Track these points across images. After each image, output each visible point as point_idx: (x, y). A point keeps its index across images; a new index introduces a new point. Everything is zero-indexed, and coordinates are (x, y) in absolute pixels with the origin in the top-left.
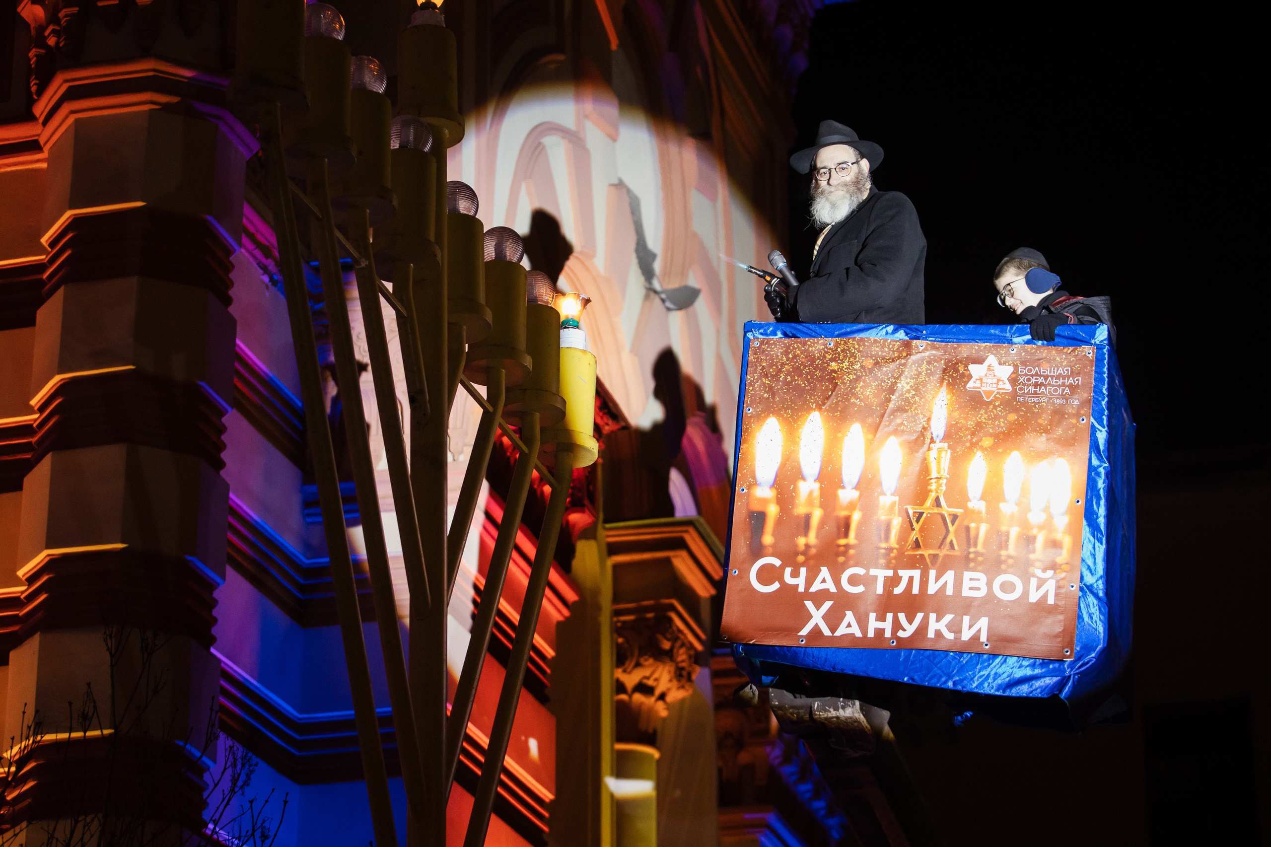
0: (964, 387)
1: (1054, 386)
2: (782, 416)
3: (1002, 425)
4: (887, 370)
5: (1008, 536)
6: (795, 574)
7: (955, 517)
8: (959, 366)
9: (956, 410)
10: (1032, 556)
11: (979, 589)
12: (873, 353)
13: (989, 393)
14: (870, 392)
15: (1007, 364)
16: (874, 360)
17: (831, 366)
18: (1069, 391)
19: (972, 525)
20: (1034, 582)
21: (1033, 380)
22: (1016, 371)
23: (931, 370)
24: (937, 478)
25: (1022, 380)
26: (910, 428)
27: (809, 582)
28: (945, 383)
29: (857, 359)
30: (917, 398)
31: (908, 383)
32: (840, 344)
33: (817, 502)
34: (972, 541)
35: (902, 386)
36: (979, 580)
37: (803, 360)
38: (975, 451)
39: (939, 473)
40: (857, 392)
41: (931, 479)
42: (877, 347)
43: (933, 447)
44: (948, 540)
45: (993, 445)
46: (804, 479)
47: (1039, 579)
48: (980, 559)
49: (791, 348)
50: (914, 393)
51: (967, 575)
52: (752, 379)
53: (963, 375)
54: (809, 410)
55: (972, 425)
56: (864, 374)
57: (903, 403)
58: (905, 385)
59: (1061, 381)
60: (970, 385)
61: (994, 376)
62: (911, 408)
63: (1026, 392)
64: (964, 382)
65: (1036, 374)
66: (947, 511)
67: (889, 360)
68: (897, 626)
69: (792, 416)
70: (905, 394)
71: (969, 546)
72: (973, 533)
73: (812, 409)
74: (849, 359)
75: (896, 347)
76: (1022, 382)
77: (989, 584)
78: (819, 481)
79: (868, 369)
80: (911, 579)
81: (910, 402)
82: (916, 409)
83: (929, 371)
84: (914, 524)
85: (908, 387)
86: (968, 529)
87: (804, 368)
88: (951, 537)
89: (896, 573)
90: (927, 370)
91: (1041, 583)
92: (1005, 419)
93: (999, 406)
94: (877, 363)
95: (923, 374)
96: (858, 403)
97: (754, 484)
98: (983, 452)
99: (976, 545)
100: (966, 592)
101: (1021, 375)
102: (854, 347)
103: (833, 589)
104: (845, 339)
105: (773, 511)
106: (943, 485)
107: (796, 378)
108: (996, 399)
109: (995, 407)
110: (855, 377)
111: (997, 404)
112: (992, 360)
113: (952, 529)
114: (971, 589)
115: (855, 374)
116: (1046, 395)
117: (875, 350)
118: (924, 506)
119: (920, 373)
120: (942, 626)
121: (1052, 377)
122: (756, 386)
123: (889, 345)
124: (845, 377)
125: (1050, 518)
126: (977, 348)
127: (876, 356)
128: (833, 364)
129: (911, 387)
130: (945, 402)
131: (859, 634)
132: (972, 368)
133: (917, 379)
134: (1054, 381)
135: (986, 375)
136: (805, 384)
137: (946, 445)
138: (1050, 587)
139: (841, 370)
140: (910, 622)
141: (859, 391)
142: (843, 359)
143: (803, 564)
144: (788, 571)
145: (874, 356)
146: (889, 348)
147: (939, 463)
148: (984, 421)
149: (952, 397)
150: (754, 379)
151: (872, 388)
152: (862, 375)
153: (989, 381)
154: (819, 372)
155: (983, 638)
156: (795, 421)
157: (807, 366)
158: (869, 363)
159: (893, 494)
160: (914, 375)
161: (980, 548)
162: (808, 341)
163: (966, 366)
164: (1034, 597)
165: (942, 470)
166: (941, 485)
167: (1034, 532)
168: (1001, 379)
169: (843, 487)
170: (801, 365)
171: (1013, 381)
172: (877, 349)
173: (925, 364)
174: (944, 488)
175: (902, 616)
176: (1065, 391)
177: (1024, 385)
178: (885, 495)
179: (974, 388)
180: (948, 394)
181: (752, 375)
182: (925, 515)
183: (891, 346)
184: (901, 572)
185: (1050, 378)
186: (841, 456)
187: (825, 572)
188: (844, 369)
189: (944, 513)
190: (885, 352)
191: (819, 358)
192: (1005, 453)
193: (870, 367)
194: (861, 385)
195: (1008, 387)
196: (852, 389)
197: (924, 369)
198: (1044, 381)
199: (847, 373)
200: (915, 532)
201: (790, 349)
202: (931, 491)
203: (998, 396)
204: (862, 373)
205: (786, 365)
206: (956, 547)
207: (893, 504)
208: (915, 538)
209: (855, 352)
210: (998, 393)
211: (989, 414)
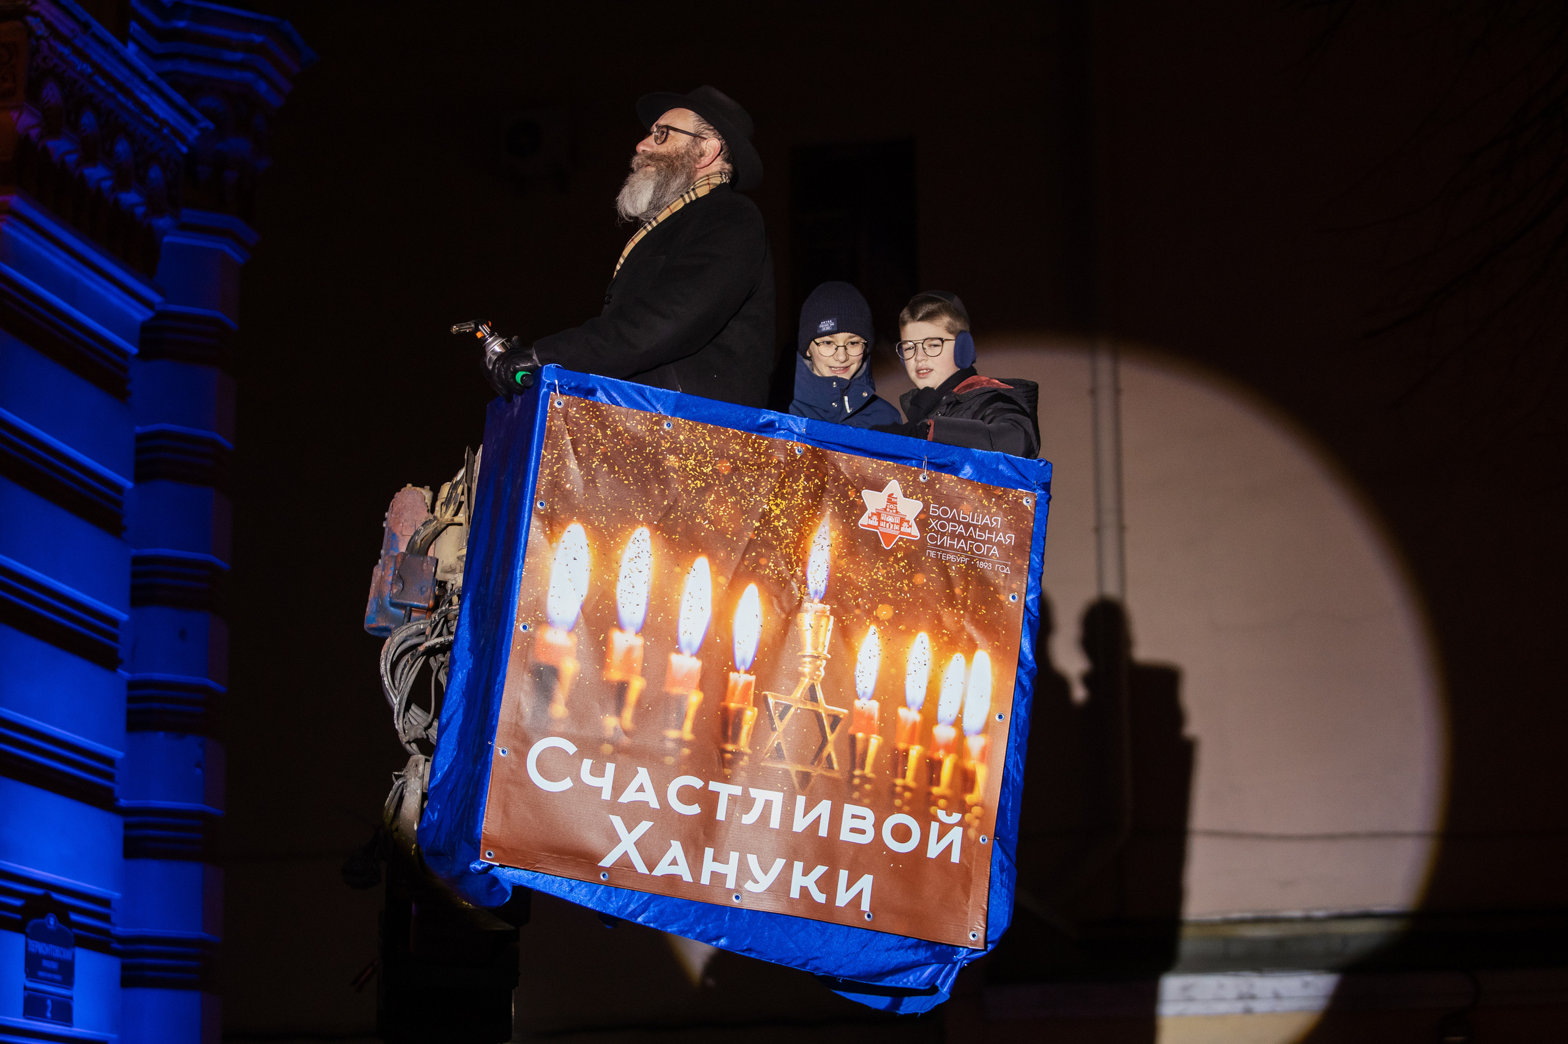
0: (856, 522)
1: (976, 541)
2: (592, 524)
3: (906, 588)
4: (750, 481)
5: (906, 757)
6: (597, 771)
7: (835, 720)
8: (849, 490)
9: (844, 557)
10: (935, 790)
11: (862, 832)
12: (731, 453)
13: (889, 537)
14: (724, 511)
15: (915, 497)
16: (732, 463)
17: (669, 460)
18: (996, 552)
19: (860, 735)
20: (935, 827)
21: (949, 528)
22: (925, 510)
23: (809, 488)
24: (813, 656)
25: (933, 524)
26: (778, 574)
27: (618, 788)
28: (829, 513)
29: (708, 459)
30: (789, 530)
31: (777, 505)
32: (684, 428)
33: (637, 666)
34: (858, 760)
35: (770, 508)
36: (864, 818)
37: (627, 442)
38: (868, 623)
39: (816, 649)
40: (705, 509)
41: (804, 656)
42: (737, 444)
43: (810, 608)
44: (825, 754)
45: (893, 618)
46: (621, 627)
47: (942, 823)
48: (868, 787)
49: (611, 420)
50: (785, 521)
51: (849, 809)
52: (550, 457)
53: (853, 504)
54: (634, 523)
55: (864, 583)
56: (717, 482)
57: (770, 535)
58: (774, 507)
59: (987, 535)
60: (864, 521)
61: (897, 512)
62: (780, 544)
63: (939, 544)
64: (855, 515)
65: (953, 519)
66: (826, 710)
67: (753, 465)
68: (744, 872)
69: (606, 528)
70: (773, 521)
71: (853, 768)
72: (859, 746)
73: (637, 522)
74: (696, 456)
75: (763, 448)
76: (933, 527)
77: (878, 826)
78: (643, 635)
79: (724, 475)
80: (768, 804)
81: (779, 535)
82: (787, 546)
83: (807, 491)
84: (777, 721)
85: (778, 512)
86: (853, 739)
87: (629, 455)
88: (830, 749)
89: (746, 792)
90: (805, 488)
91: (945, 829)
92: (910, 581)
93: (902, 559)
94: (735, 469)
95: (799, 493)
96: (707, 526)
97: (543, 622)
98: (879, 627)
99: (863, 767)
100: (845, 835)
101: (933, 517)
102: (704, 439)
103: (655, 804)
104: (690, 423)
105: (570, 667)
106: (822, 669)
107: (617, 469)
108: (898, 548)
109: (897, 561)
110: (703, 485)
111: (899, 556)
112: (894, 487)
113: (831, 737)
114: (853, 830)
115: (704, 480)
116: (966, 552)
117: (734, 449)
118: (792, 696)
119: (795, 492)
120: (810, 881)
121: (975, 527)
122: (555, 469)
123: (753, 444)
124: (690, 482)
125: (962, 736)
126: (875, 466)
127: (735, 457)
128: (672, 458)
129: (782, 511)
130: (827, 542)
131: (688, 877)
132: (867, 494)
133: (790, 500)
134: (977, 533)
135: (885, 509)
136: (629, 481)
137: (828, 607)
138: (956, 835)
139: (684, 470)
140: (766, 871)
141: (709, 507)
142: (686, 454)
143: (611, 758)
144: (587, 763)
145: (732, 457)
146: (753, 448)
147: (816, 634)
148: (881, 579)
149: (839, 535)
150: (552, 458)
151: (727, 506)
152: (715, 484)
153: (890, 519)
154: (651, 467)
155: (865, 906)
156: (612, 537)
157: (633, 453)
158: (725, 467)
159: (747, 672)
160: (787, 493)
161: (868, 771)
162: (636, 414)
163: (858, 491)
164: (934, 850)
165: (820, 644)
166: (818, 669)
167: (941, 754)
168: (907, 519)
169: (679, 651)
170: (625, 449)
171: (922, 522)
172: (737, 448)
173: (802, 479)
174: (822, 673)
175: (752, 860)
176: (992, 552)
177: (937, 532)
178: (738, 671)
179: (869, 526)
180: (832, 529)
181: (549, 451)
182: (792, 710)
183: (756, 445)
184: (754, 792)
185: (972, 528)
186: (678, 602)
187: (643, 775)
188: (688, 469)
189: (820, 711)
190: (749, 453)
191: (650, 444)
192: (910, 632)
193: (726, 473)
194: (712, 499)
195: (915, 532)
196: (699, 502)
197: (801, 487)
198: (963, 531)
199: (693, 476)
200: (777, 733)
201: (608, 420)
202: (802, 674)
203: (901, 543)
204: (714, 480)
205: (602, 444)
206: (836, 766)
207: (748, 685)
208: (776, 742)
209: (705, 446)
210: (901, 539)
211: (888, 569)
